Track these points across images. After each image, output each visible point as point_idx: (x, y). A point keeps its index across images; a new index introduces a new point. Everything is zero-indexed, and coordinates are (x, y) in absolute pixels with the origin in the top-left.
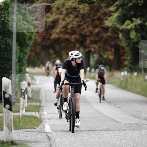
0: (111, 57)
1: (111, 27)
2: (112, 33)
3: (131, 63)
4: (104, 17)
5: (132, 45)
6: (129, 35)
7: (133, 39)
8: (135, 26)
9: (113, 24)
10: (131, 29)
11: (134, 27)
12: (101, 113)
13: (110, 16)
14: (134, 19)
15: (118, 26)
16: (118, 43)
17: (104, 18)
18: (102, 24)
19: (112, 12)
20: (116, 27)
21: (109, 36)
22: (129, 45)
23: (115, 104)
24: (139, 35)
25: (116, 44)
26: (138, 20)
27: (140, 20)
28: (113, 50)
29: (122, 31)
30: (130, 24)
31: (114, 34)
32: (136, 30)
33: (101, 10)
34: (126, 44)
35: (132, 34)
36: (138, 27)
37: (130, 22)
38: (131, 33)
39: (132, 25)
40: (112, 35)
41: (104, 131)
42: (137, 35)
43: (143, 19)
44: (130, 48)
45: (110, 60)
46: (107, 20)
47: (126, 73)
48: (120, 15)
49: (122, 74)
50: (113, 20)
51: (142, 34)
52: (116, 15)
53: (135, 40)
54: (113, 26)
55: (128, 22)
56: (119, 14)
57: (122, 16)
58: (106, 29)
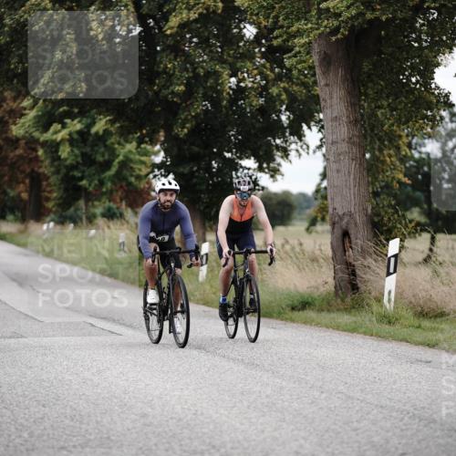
0: (25, 196)
1: (24, 137)
2: (25, 150)
3: (59, 205)
4: (10, 117)
5: (63, 171)
6: (57, 151)
7: (66, 159)
8: (70, 134)
9: (27, 132)
10: (62, 140)
11: (68, 137)
12: (5, 304)
13: (22, 115)
14: (68, 121)
15: (36, 134)
16: (36, 169)
17: (11, 121)
18: (6, 132)
19: (25, 109)
20: (32, 137)
21: (20, 157)
22: (57, 172)
23: (31, 286)
24: (77, 152)
25: (33, 171)
26: (76, 121)
27: (79, 122)
28: (27, 181)
29: (44, 144)
30: (60, 131)
31: (29, 151)
32: (71, 141)
33: (5, 105)
34: (52, 169)
35: (64, 151)
36: (75, 136)
37: (60, 126)
38: (61, 148)
39: (63, 134)
40: (25, 155)
41: (11, 337)
42: (72, 151)
43: (84, 120)
44: (60, 177)
45: (21, 200)
46: (15, 124)
47: (52, 224)
48: (40, 113)
49: (45, 227)
50: (27, 124)
51: (84, 150)
52: (32, 114)
53: (68, 162)
54: (27, 135)
55: (56, 126)
56: (38, 111)
57: (43, 115)
58: (15, 142)
